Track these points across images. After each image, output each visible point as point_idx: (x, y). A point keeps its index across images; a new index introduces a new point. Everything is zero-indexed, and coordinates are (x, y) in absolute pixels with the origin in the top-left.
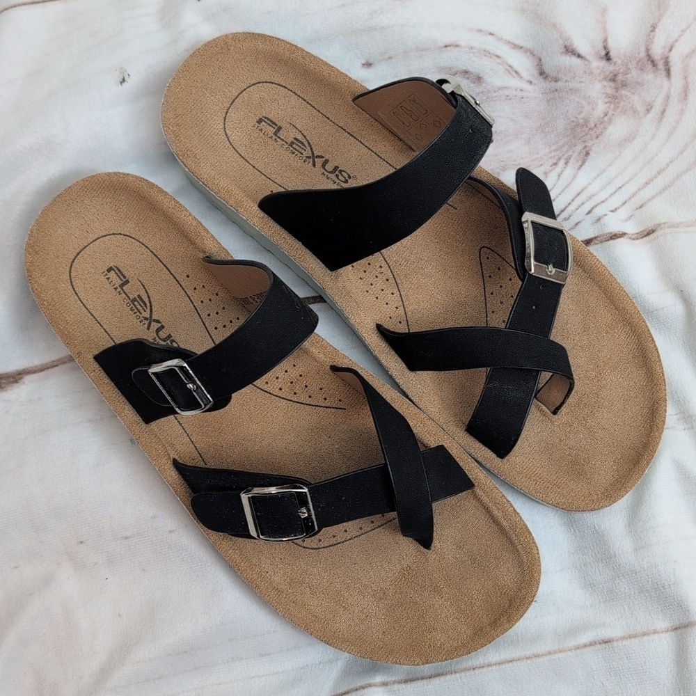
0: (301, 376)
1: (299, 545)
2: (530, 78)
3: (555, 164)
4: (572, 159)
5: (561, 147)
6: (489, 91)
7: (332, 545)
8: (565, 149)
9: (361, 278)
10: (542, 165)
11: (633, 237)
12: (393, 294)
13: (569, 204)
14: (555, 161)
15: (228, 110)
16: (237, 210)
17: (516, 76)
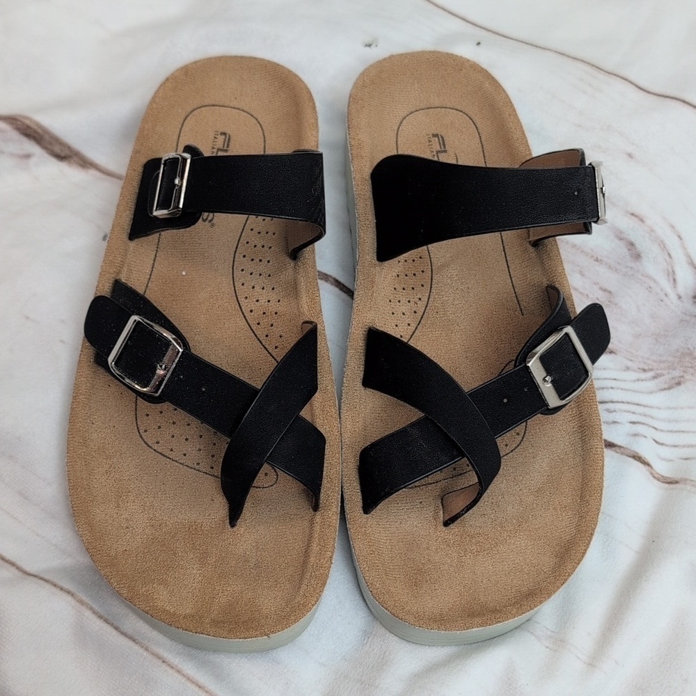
0: (276, 313)
1: (139, 431)
2: (682, 294)
3: (644, 370)
4: (662, 378)
5: (661, 362)
6: (638, 271)
7: (164, 455)
8: (662, 365)
9: (395, 289)
10: (631, 360)
11: (656, 475)
12: (409, 325)
13: (623, 402)
14: (646, 368)
15: (420, 110)
16: (352, 159)
17: (672, 281)
